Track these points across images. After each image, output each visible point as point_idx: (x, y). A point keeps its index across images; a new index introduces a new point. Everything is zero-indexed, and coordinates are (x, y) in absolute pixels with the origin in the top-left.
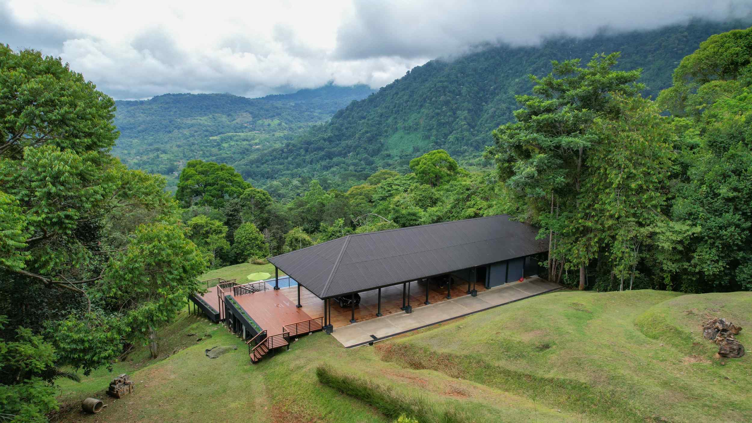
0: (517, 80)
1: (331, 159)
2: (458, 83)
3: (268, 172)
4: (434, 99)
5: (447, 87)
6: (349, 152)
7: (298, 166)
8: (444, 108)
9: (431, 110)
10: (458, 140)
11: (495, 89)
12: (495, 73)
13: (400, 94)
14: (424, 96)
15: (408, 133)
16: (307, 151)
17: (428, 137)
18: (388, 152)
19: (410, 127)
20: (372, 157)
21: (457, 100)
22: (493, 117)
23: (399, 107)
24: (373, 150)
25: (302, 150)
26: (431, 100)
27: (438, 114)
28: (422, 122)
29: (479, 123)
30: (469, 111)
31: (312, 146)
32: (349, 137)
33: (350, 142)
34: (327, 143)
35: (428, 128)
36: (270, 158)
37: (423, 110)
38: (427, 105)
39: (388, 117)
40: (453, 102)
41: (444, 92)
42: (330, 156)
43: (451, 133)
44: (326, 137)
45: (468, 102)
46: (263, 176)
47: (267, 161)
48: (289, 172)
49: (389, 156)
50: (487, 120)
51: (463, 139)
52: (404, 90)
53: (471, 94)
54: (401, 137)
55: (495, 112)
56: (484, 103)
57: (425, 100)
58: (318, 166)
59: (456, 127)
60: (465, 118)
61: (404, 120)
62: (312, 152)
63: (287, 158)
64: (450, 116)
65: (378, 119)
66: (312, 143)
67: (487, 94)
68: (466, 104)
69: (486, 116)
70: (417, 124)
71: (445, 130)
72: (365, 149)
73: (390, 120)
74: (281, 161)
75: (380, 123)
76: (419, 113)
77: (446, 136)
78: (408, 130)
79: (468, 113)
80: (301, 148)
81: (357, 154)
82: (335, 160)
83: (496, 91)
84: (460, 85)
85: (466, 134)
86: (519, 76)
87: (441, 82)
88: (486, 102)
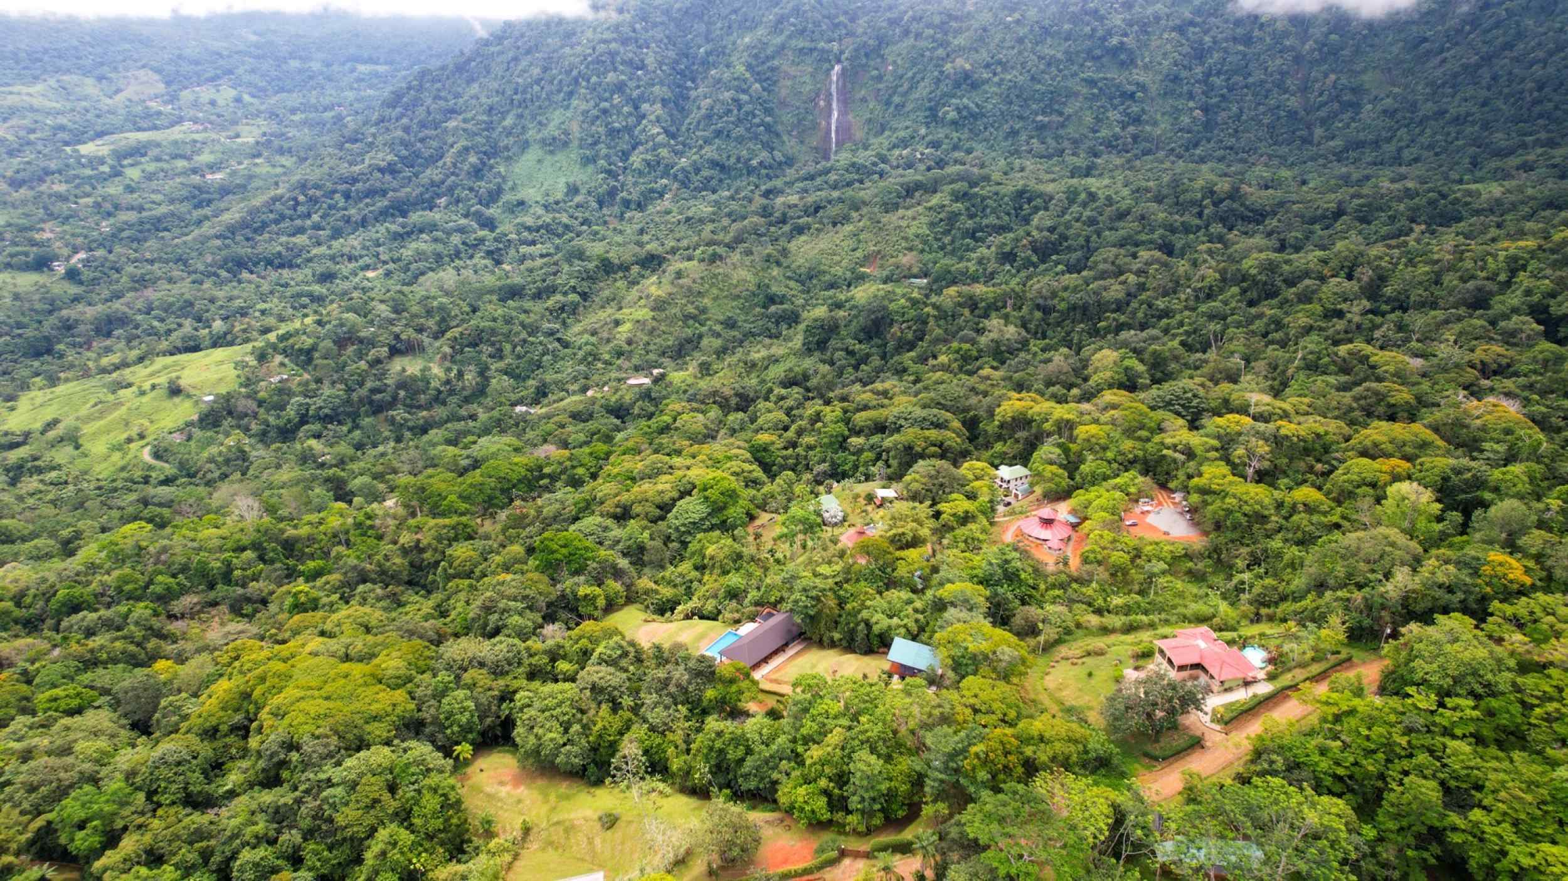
0: (747, 39)
1: (404, 214)
2: (636, 42)
4: (594, 79)
5: (617, 53)
6: (439, 196)
7: (337, 232)
8: (617, 100)
9: (592, 103)
10: (649, 164)
11: (708, 54)
12: (706, 18)
13: (524, 62)
14: (575, 73)
15: (552, 152)
16: (347, 196)
17: (593, 160)
18: (519, 197)
19: (554, 139)
20: (487, 206)
21: (638, 78)
22: (709, 117)
23: (524, 92)
24: (490, 193)
25: (337, 196)
26: (588, 81)
27: (605, 112)
28: (575, 127)
29: (683, 129)
30: (664, 102)
31: (359, 186)
32: (433, 160)
33: (432, 173)
34: (388, 177)
35: (590, 141)
36: (272, 216)
37: (575, 102)
38: (583, 90)
39: (504, 114)
40: (632, 84)
41: (613, 63)
42: (401, 209)
43: (634, 148)
44: (383, 164)
45: (662, 83)
47: (264, 225)
49: (521, 203)
50: (699, 123)
51: (658, 163)
53: (664, 67)
54: (539, 161)
55: (712, 108)
56: (689, 84)
57: (576, 81)
58: (380, 231)
59: (643, 137)
60: (658, 120)
61: (540, 123)
62: (361, 199)
63: (309, 216)
64: (630, 114)
65: (485, 117)
66: (355, 180)
67: (694, 64)
68: (656, 89)
69: (695, 116)
70: (566, 133)
71: (623, 145)
72: (471, 189)
73: (508, 122)
74: (298, 222)
75: (489, 128)
76: (567, 107)
77: (625, 155)
78: (553, 145)
79: (663, 107)
80: (334, 192)
81: (458, 201)
82: (416, 217)
83: (711, 59)
84: (640, 47)
85: (664, 152)
87: (605, 41)
88: (693, 81)
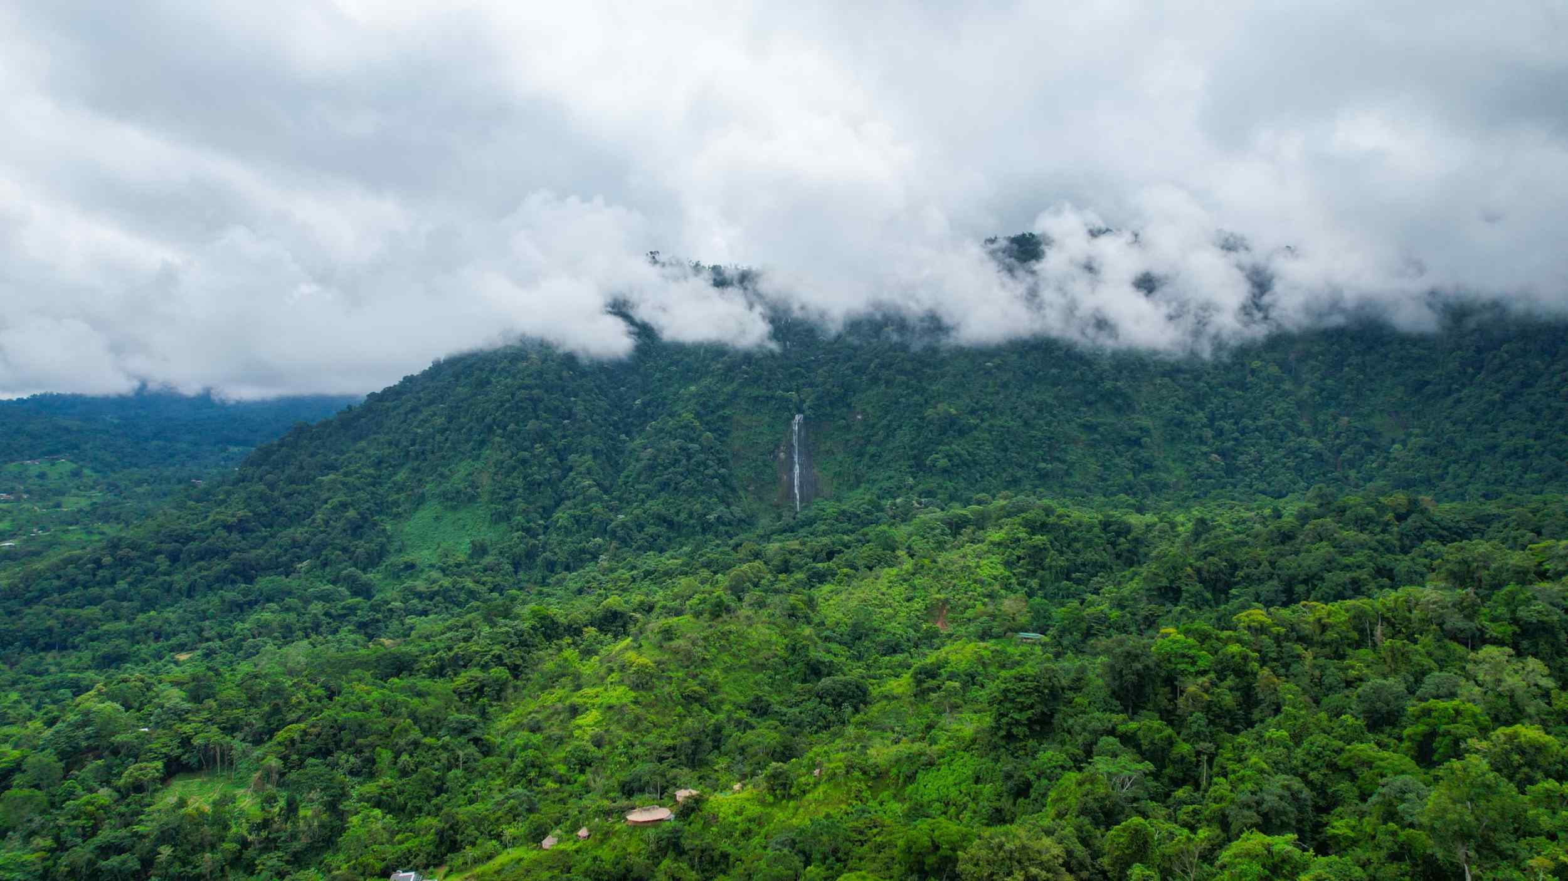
0: (693, 388)
1: (249, 580)
2: (562, 390)
3: (50, 630)
4: (511, 427)
5: (540, 400)
6: (300, 559)
7: (149, 603)
8: (538, 448)
9: (508, 453)
10: (578, 521)
11: (646, 405)
12: (642, 370)
13: (426, 413)
14: (489, 420)
15: (454, 508)
16: (174, 558)
17: (506, 517)
18: (407, 558)
19: (458, 492)
20: (364, 570)
21: (564, 427)
22: (651, 468)
23: (424, 443)
24: (369, 554)
25: (160, 558)
26: (505, 429)
27: (524, 462)
28: (485, 480)
29: (620, 481)
30: (596, 453)
31: (193, 545)
32: (297, 518)
33: (299, 532)
34: (235, 536)
35: (504, 494)
36: (56, 583)
37: (487, 452)
38: (498, 439)
39: (397, 467)
40: (557, 434)
41: (535, 410)
42: (246, 573)
43: (558, 504)
44: (232, 520)
45: (593, 433)
46: (31, 643)
47: (43, 593)
48: (122, 625)
49: (410, 566)
50: (639, 474)
51: (590, 519)
52: (431, 403)
53: (595, 417)
54: (437, 519)
55: (655, 458)
56: (623, 437)
57: (490, 429)
58: (211, 602)
59: (570, 491)
60: (589, 472)
61: (442, 475)
62: (193, 562)
63: (113, 582)
64: (554, 465)
65: (372, 471)
66: (189, 539)
67: (628, 417)
68: (587, 439)
69: (634, 467)
70: (474, 485)
71: (546, 498)
72: (345, 550)
73: (401, 476)
74: (95, 591)
75: (376, 482)
76: (478, 457)
77: (547, 512)
78: (456, 500)
79: (595, 458)
80: (157, 552)
81: (325, 565)
82: (264, 583)
83: (649, 410)
84: (567, 396)
85: (597, 507)
86: (694, 381)
87: (527, 387)
88: (628, 434)
